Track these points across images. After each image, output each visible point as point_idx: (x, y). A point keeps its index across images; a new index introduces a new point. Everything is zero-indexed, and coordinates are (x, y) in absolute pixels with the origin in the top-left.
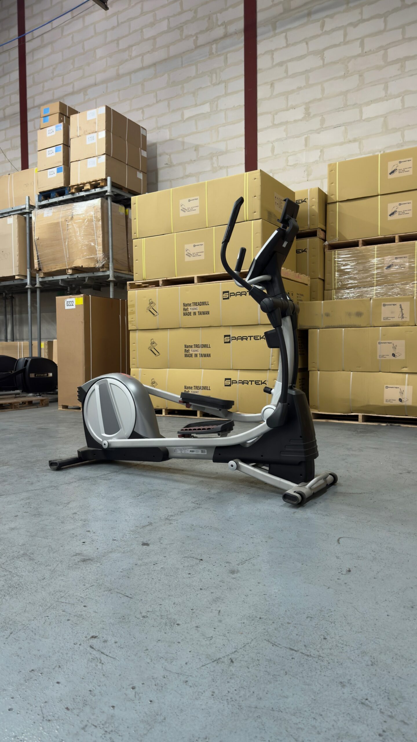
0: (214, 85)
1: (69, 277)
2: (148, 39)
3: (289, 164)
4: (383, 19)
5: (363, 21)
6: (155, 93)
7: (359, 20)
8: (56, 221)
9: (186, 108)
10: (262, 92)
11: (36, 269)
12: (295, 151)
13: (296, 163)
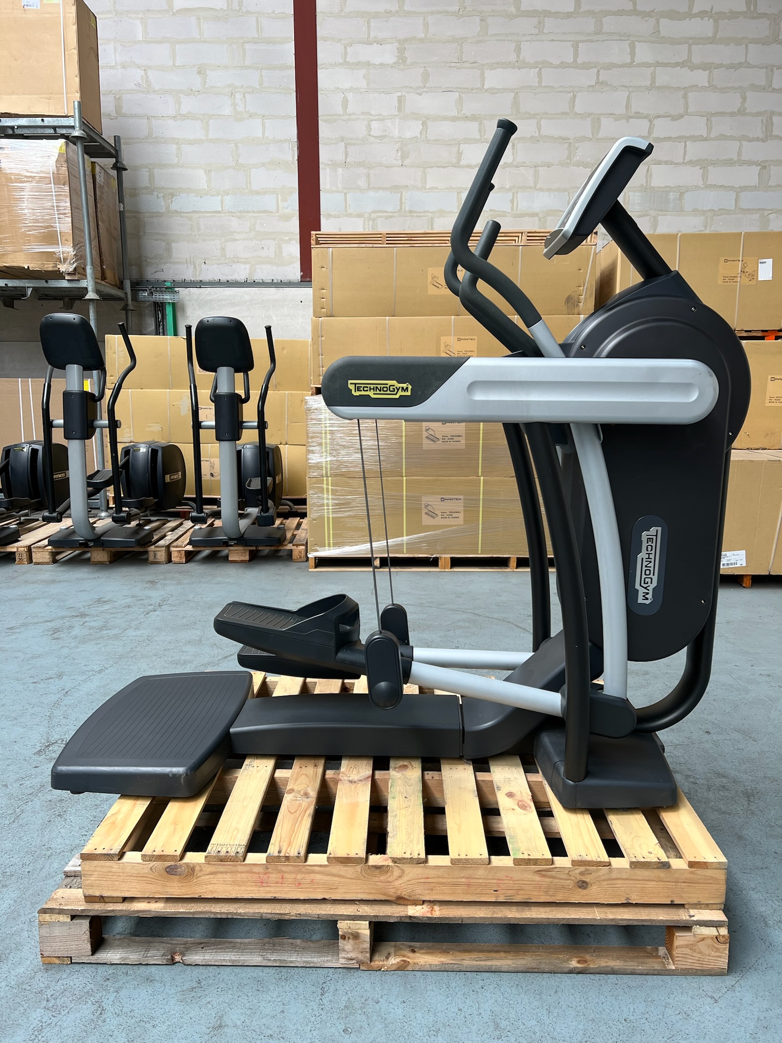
12: (381, 115)
13: (384, 134)
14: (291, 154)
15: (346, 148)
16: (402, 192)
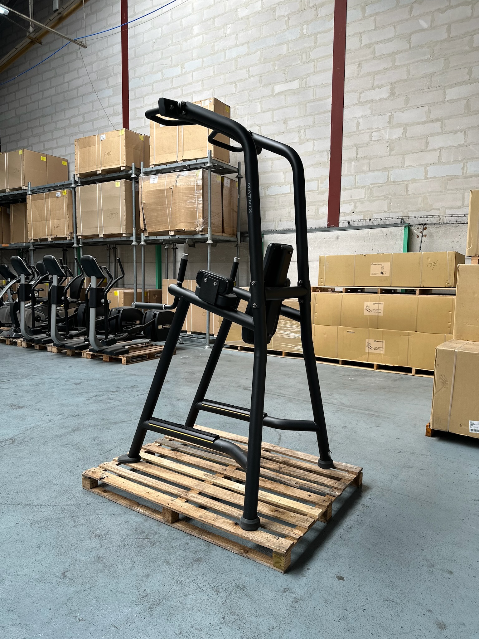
0: (304, 63)
1: (171, 238)
2: (242, 18)
3: (372, 139)
4: (471, 5)
5: (452, 7)
6: (248, 69)
7: (447, 6)
8: (161, 188)
9: (276, 83)
10: (349, 70)
11: (142, 229)
12: (379, 128)
13: (380, 138)
14: (327, 158)
15: (357, 149)
16: (389, 171)
